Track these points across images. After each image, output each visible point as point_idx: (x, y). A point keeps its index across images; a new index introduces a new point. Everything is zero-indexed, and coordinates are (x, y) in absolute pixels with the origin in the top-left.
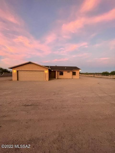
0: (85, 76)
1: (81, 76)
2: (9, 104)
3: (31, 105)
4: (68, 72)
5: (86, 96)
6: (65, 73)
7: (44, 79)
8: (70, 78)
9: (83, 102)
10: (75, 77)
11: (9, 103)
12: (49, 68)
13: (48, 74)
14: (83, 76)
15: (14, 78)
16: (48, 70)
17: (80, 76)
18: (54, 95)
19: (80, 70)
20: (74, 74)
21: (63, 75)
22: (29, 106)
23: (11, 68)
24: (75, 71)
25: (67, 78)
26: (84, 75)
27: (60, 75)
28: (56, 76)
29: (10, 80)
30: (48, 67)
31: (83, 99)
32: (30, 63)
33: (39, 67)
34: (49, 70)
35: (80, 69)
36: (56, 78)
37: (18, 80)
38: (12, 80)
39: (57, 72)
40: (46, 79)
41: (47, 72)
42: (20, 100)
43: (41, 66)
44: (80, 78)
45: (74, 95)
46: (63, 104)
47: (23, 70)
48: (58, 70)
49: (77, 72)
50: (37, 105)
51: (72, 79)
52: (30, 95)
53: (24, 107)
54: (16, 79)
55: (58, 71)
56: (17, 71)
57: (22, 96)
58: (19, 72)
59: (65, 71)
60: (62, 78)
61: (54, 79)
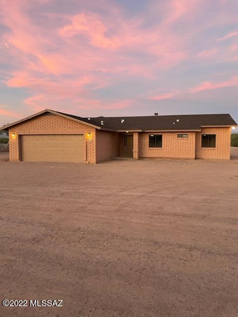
6: (169, 140)
8: (188, 156)
10: (208, 153)
13: (95, 143)
15: (14, 154)
19: (233, 128)
20: (208, 141)
21: (161, 146)
23: (7, 129)
24: (210, 132)
27: (150, 146)
28: (135, 149)
32: (46, 113)
36: (136, 155)
38: (7, 160)
39: (136, 137)
40: (89, 158)
41: (91, 136)
43: (74, 121)
54: (18, 157)
55: (139, 133)
58: (24, 138)
59: (168, 134)
60: (157, 158)
61: (127, 160)
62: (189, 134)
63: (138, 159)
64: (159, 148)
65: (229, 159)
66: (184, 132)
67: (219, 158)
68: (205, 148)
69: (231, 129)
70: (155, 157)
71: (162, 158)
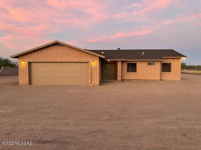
0: (198, 74)
1: (186, 73)
2: (7, 136)
3: (51, 141)
4: (149, 64)
5: (194, 127)
6: (141, 66)
7: (90, 82)
8: (155, 79)
9: (182, 142)
10: (167, 76)
11: (7, 134)
12: (102, 54)
13: (98, 69)
14: (195, 74)
16: (98, 61)
17: (182, 73)
18: (108, 120)
19: (184, 59)
20: (166, 68)
21: (136, 71)
22: (48, 142)
23: (17, 57)
24: (168, 61)
25: (147, 80)
26: (196, 72)
27: (128, 71)
28: (119, 73)
29: (14, 84)
30: (99, 52)
31: (185, 136)
32: (56, 44)
33: (77, 53)
34: (101, 59)
35: (183, 56)
36: (119, 78)
37: (30, 82)
39: (119, 64)
40: (93, 82)
41: (95, 64)
42: (29, 127)
43: (81, 51)
44: (181, 79)
45: (161, 123)
46: (127, 145)
47: (41, 59)
48: (124, 60)
49: (175, 65)
50: (66, 142)
51: (162, 82)
52: (54, 118)
53: (37, 145)
54: (27, 82)
55: (122, 61)
56: (30, 63)
57: (34, 120)
58: (33, 65)
59: (141, 62)
60: (133, 80)
61: (113, 82)
62: (156, 62)
63: (121, 81)
64: (134, 73)
65: (180, 80)
66: (152, 61)
67: (173, 79)
68: (164, 73)
69: (181, 59)
70: (132, 79)
71: (136, 80)
